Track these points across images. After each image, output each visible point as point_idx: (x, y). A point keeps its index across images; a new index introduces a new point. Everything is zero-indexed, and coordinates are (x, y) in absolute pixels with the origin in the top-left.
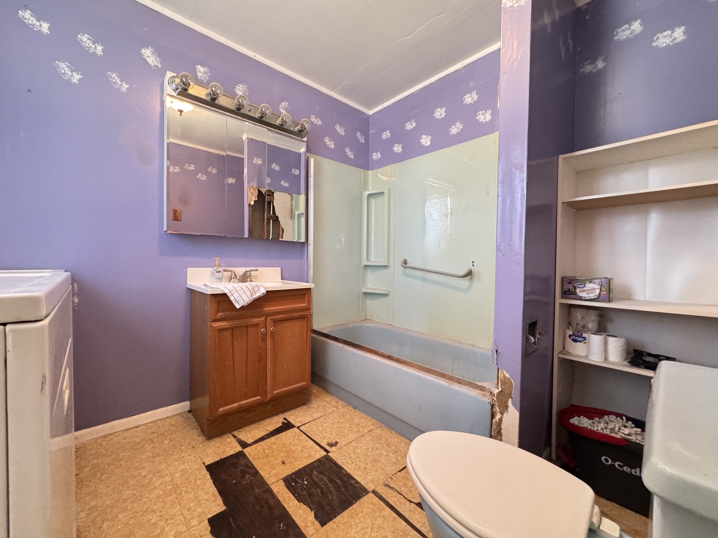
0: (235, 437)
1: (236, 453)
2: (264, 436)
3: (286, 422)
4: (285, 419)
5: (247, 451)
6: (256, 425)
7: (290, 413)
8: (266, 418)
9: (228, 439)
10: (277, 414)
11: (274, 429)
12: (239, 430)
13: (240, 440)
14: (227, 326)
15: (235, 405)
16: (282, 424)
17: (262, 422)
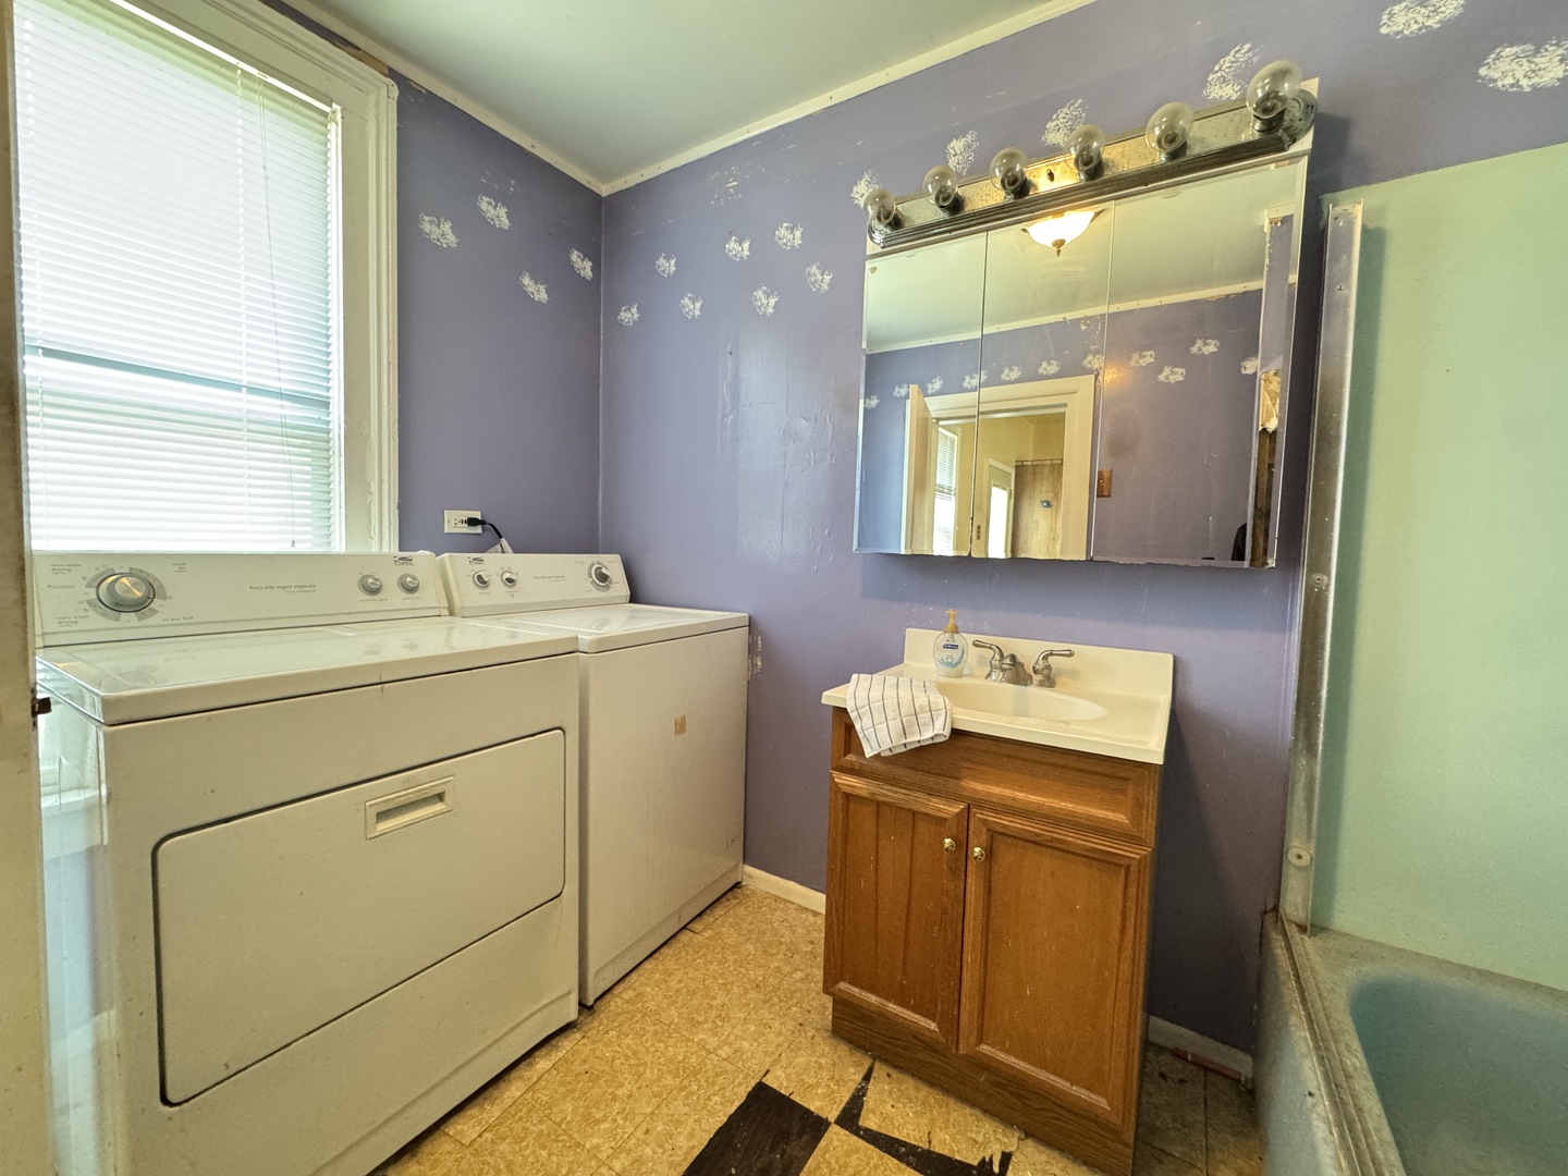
0: (867, 1078)
1: (818, 1116)
2: (904, 1144)
3: (996, 1169)
4: (1006, 1158)
5: (836, 1136)
6: (934, 1096)
7: (1044, 1158)
8: (973, 1105)
9: (852, 1070)
10: (1008, 1122)
11: (946, 1152)
12: (891, 1071)
13: (864, 1095)
14: (864, 793)
15: (873, 999)
16: (976, 1163)
17: (951, 1102)
